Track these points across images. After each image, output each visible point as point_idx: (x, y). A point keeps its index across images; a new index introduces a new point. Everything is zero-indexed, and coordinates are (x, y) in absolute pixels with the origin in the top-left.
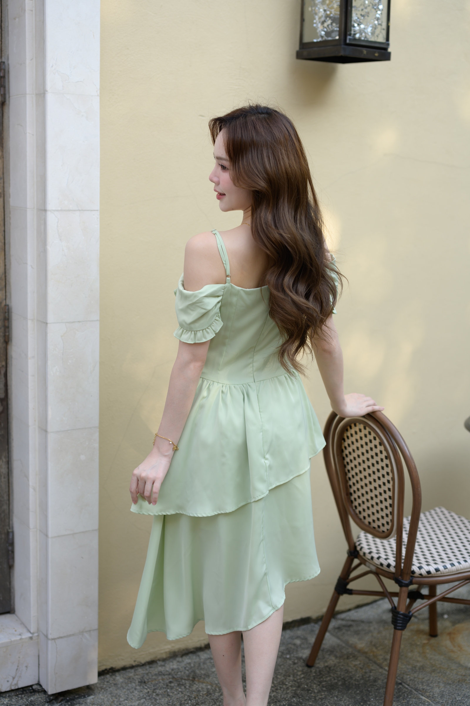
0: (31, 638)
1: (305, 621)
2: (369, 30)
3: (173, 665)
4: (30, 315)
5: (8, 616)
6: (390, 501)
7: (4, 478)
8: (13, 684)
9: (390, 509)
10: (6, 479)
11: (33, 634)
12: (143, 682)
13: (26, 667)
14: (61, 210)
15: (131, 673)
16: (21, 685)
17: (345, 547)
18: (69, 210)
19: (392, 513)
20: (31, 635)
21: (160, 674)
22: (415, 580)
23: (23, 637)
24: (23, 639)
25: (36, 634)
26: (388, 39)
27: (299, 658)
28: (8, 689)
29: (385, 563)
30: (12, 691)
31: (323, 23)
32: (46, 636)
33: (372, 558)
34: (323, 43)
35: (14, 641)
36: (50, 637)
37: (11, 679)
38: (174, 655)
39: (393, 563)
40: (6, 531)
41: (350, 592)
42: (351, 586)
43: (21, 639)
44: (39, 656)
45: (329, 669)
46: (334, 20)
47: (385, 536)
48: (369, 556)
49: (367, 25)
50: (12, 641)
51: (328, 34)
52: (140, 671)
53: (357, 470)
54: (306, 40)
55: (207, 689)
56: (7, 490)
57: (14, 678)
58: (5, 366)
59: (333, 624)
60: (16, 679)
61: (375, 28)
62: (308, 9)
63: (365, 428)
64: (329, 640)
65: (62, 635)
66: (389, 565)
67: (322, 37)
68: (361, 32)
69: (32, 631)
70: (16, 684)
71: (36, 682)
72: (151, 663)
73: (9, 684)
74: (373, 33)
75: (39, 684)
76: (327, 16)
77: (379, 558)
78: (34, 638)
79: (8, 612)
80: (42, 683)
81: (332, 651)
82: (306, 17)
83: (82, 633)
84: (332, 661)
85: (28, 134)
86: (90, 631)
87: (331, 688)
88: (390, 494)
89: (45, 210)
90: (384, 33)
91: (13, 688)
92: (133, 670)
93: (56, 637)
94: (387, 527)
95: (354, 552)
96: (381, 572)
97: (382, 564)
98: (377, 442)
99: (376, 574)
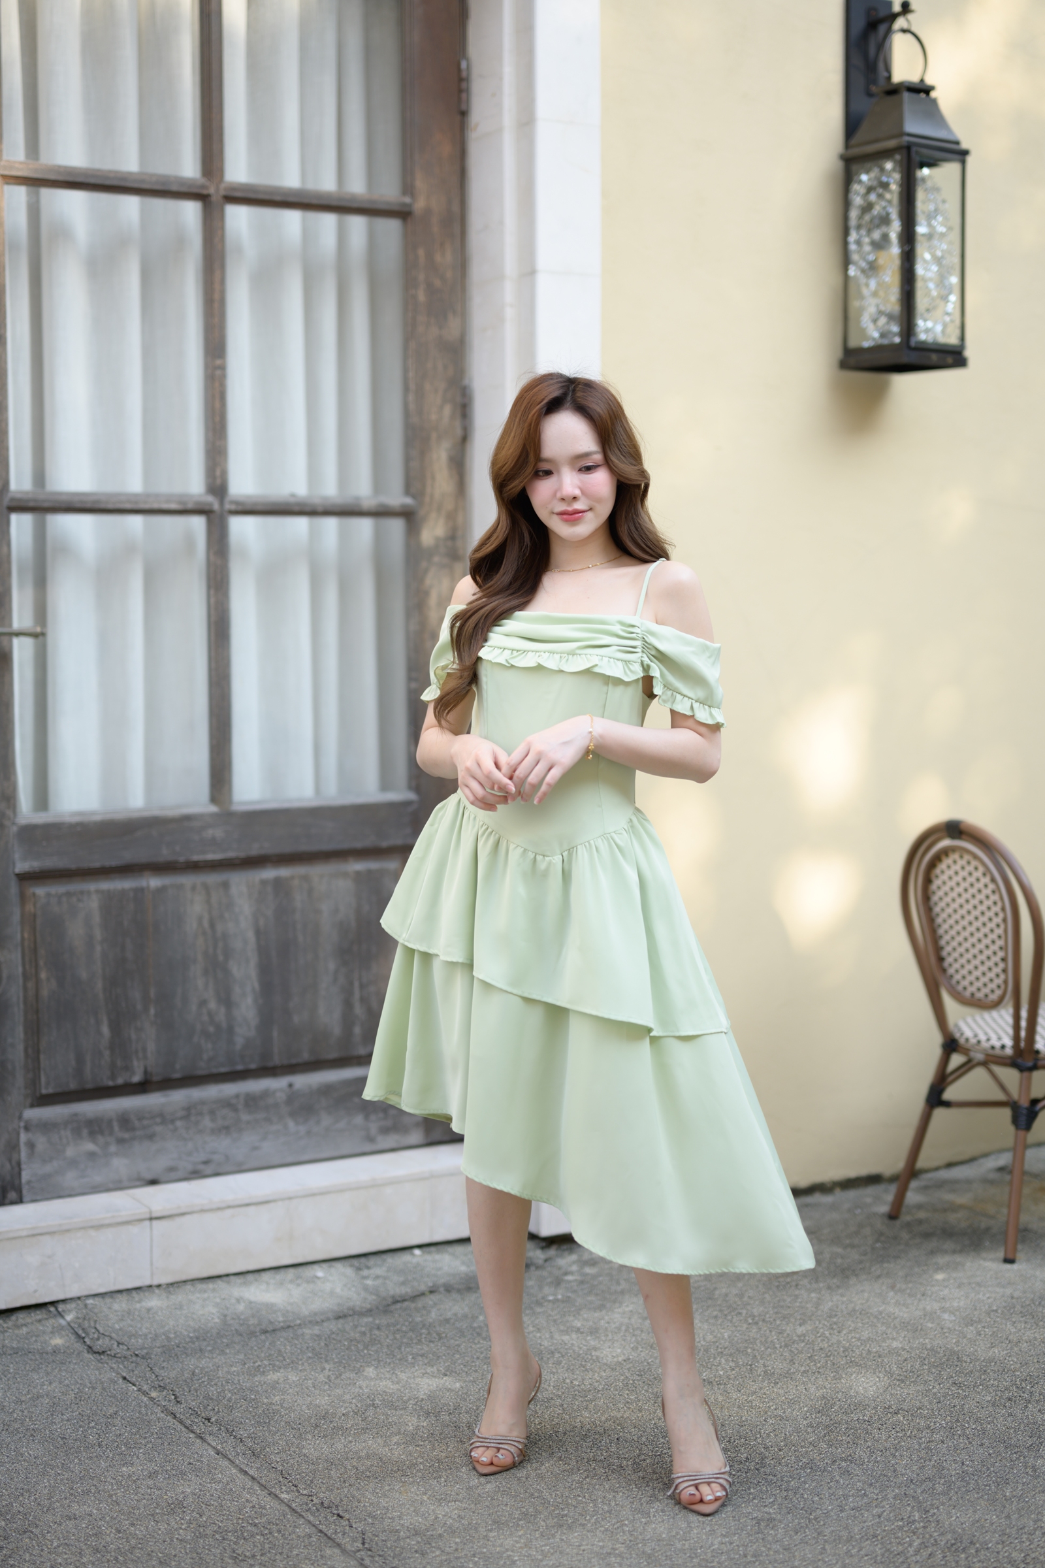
1: (873, 1180)
2: (939, 328)
6: (1001, 954)
9: (1002, 965)
17: (937, 1039)
19: (1005, 971)
22: (1040, 1063)
26: (962, 338)
27: (875, 1214)
29: (998, 1044)
31: (875, 321)
33: (979, 1042)
34: (877, 349)
39: (1009, 1042)
41: (947, 1104)
42: (949, 1094)
45: (920, 1222)
46: (890, 317)
47: (996, 1005)
48: (973, 1041)
49: (935, 323)
51: (882, 335)
53: (951, 921)
54: (853, 343)
59: (914, 1184)
61: (945, 326)
62: (855, 304)
63: (961, 857)
64: (912, 1197)
66: (1003, 1047)
67: (874, 339)
68: (927, 331)
74: (943, 332)
76: (881, 313)
77: (988, 1040)
81: (920, 1207)
82: (852, 314)
84: (922, 1215)
87: (927, 1236)
88: (1000, 943)
90: (958, 332)
94: (998, 993)
95: (951, 1045)
96: (991, 1059)
97: (993, 1048)
98: (979, 874)
99: (984, 1064)
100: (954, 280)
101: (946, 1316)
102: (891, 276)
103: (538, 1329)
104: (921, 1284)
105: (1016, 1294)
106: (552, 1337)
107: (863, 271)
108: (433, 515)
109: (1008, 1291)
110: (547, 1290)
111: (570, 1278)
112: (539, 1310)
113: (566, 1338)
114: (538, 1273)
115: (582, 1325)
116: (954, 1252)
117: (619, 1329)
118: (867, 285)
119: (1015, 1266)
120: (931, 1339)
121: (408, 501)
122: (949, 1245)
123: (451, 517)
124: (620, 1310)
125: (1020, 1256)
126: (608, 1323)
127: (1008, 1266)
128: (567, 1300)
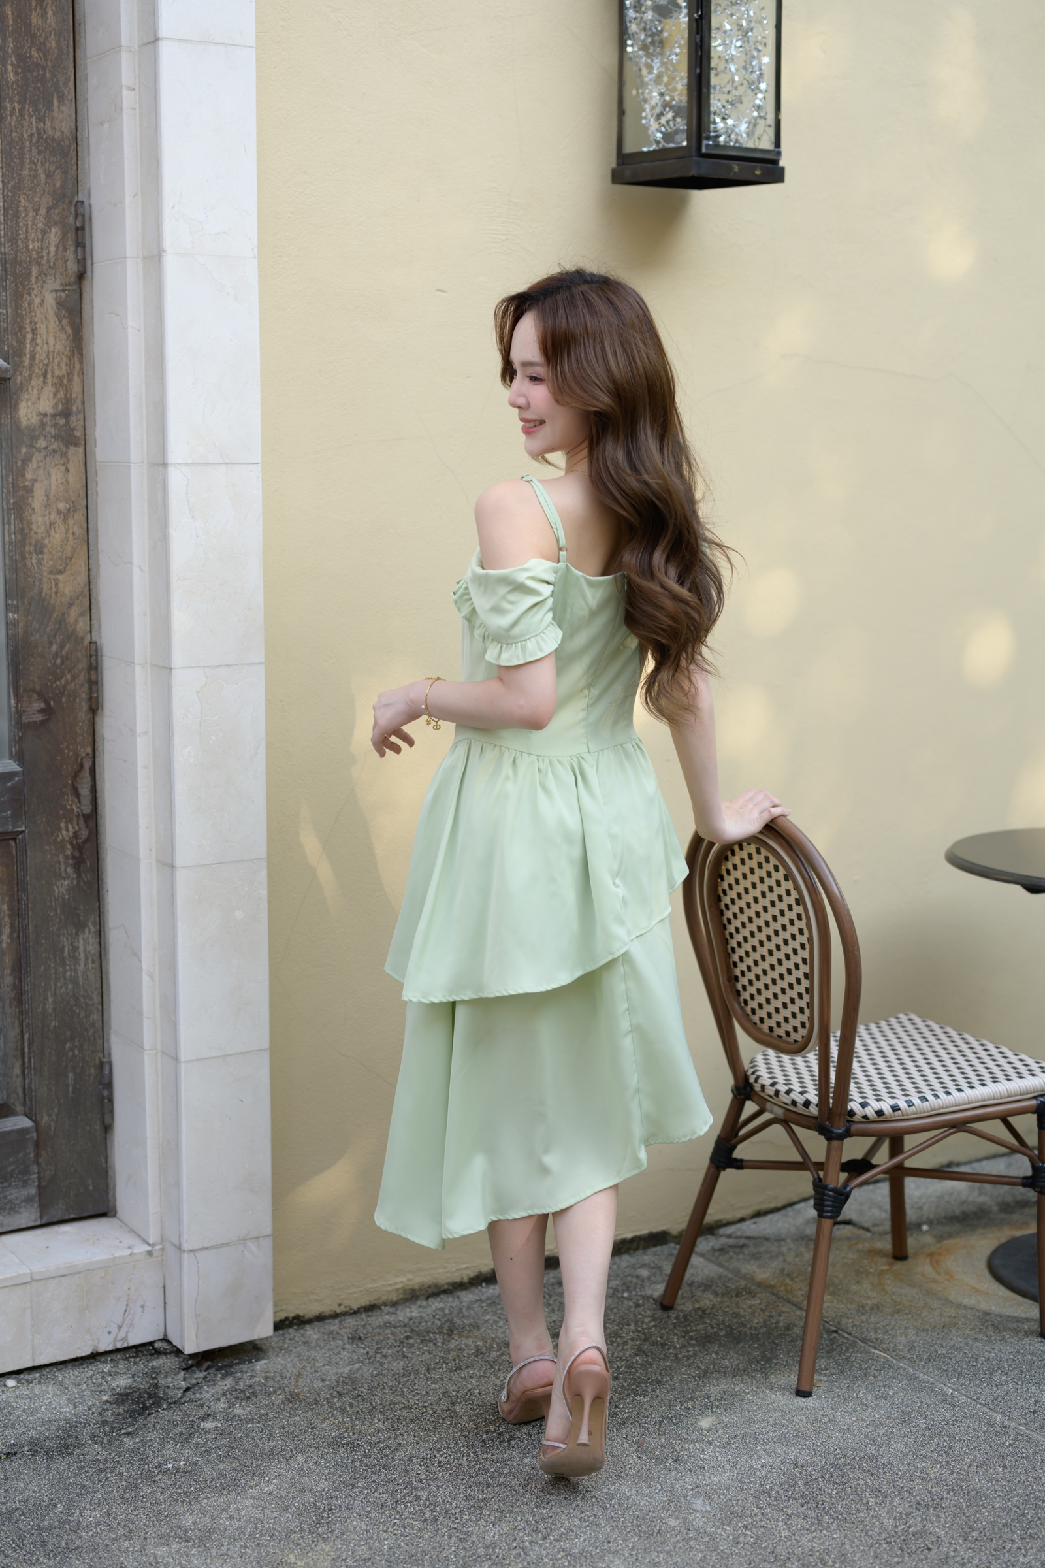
0: (150, 1253)
1: (657, 1239)
2: (743, 127)
3: (412, 1311)
4: (138, 658)
5: (104, 1220)
6: (805, 983)
7: (93, 962)
8: (119, 1338)
9: (806, 998)
10: (97, 965)
11: (153, 1245)
12: (355, 1338)
13: (142, 1306)
14: (193, 464)
15: (334, 1325)
16: (134, 1340)
17: (729, 1080)
18: (207, 464)
19: (810, 1005)
20: (149, 1248)
21: (388, 1325)
22: (854, 1127)
23: (136, 1251)
24: (135, 1254)
25: (158, 1247)
26: (778, 143)
27: (647, 1298)
28: (110, 1348)
29: (800, 1100)
30: (117, 1351)
31: (658, 116)
32: (179, 1248)
33: (777, 1093)
34: (660, 154)
35: (120, 1258)
36: (186, 1246)
37: (114, 1330)
38: (412, 1296)
39: (814, 1098)
40: (97, 1061)
41: (739, 1165)
42: (740, 1152)
43: (131, 1254)
44: (164, 1287)
45: (702, 1313)
46: (678, 112)
47: (798, 1049)
48: (771, 1092)
49: (738, 119)
50: (115, 1258)
51: (667, 137)
52: (351, 1322)
54: (629, 148)
55: (477, 1346)
56: (98, 985)
57: (120, 1327)
58: (91, 755)
59: (701, 1247)
60: (124, 1329)
61: (753, 124)
62: (631, 92)
64: (700, 1267)
65: (206, 1245)
66: (807, 1104)
67: (658, 143)
68: (727, 132)
69: (151, 1242)
70: (125, 1339)
71: (161, 1337)
72: (371, 1308)
73: (111, 1338)
74: (750, 134)
75: (165, 1340)
76: (666, 105)
77: (788, 1092)
78: (155, 1254)
79: (104, 1215)
80: (171, 1337)
81: (707, 1285)
82: (628, 106)
83: (243, 1241)
84: (707, 1300)
85: (130, 330)
86: (258, 1238)
87: (706, 1340)
88: (806, 968)
89: (165, 465)
90: (771, 132)
91: (119, 1346)
92: (337, 1321)
93: (196, 1247)
94: (803, 1032)
95: (744, 1089)
96: (791, 1118)
97: (794, 1103)
98: (780, 875)
99: (785, 1122)
100: (767, 60)
101: (698, 1504)
102: (678, 54)
103: (131, 1532)
104: (679, 1437)
105: (803, 1458)
106: (142, 1551)
107: (644, 47)
108: (36, 383)
109: (793, 1451)
110: (170, 1450)
111: (209, 1425)
112: (146, 1491)
113: (162, 1551)
114: (168, 1414)
115: (195, 1523)
116: (738, 1372)
117: (241, 1530)
118: (650, 68)
119: (810, 1402)
120: (668, 1553)
122: (732, 1359)
123: (62, 384)
124: (255, 1492)
125: (821, 1382)
126: (231, 1518)
127: (801, 1401)
128: (191, 1471)
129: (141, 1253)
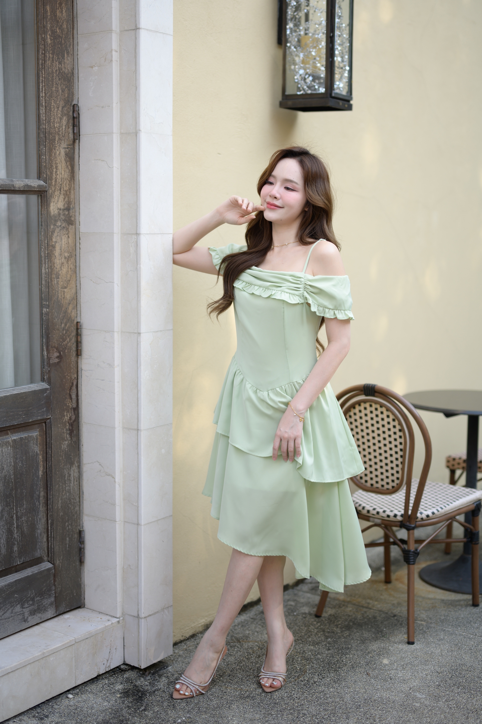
0: (118, 622)
2: (341, 85)
4: (116, 329)
8: (107, 666)
9: (401, 466)
10: (78, 483)
11: (119, 618)
13: (116, 649)
14: (150, 234)
16: (112, 667)
18: (154, 234)
19: (402, 469)
20: (118, 620)
25: (121, 618)
26: (351, 92)
28: (104, 672)
30: (107, 672)
31: (304, 79)
32: (137, 617)
33: (378, 513)
35: (108, 626)
36: (143, 615)
37: (105, 662)
39: (400, 513)
40: (78, 531)
43: (110, 624)
44: (124, 638)
47: (394, 490)
49: (340, 82)
50: (106, 626)
51: (309, 88)
57: (108, 661)
58: (76, 379)
60: (109, 661)
61: (344, 84)
63: (370, 406)
65: (151, 613)
66: (395, 516)
69: (118, 616)
70: (109, 666)
71: (122, 663)
73: (104, 666)
75: (125, 664)
76: (307, 74)
77: (385, 512)
78: (120, 622)
79: (78, 608)
80: (128, 662)
83: (163, 609)
86: (168, 607)
89: (138, 234)
91: (107, 670)
93: (147, 615)
94: (397, 482)
97: (388, 516)
99: (382, 525)
104: (381, 669)
105: (438, 669)
108: (57, 193)
114: (153, 698)
116: (375, 639)
119: (417, 646)
121: (42, 183)
122: (367, 634)
123: (67, 194)
125: (413, 637)
127: (413, 646)
129: (115, 622)
